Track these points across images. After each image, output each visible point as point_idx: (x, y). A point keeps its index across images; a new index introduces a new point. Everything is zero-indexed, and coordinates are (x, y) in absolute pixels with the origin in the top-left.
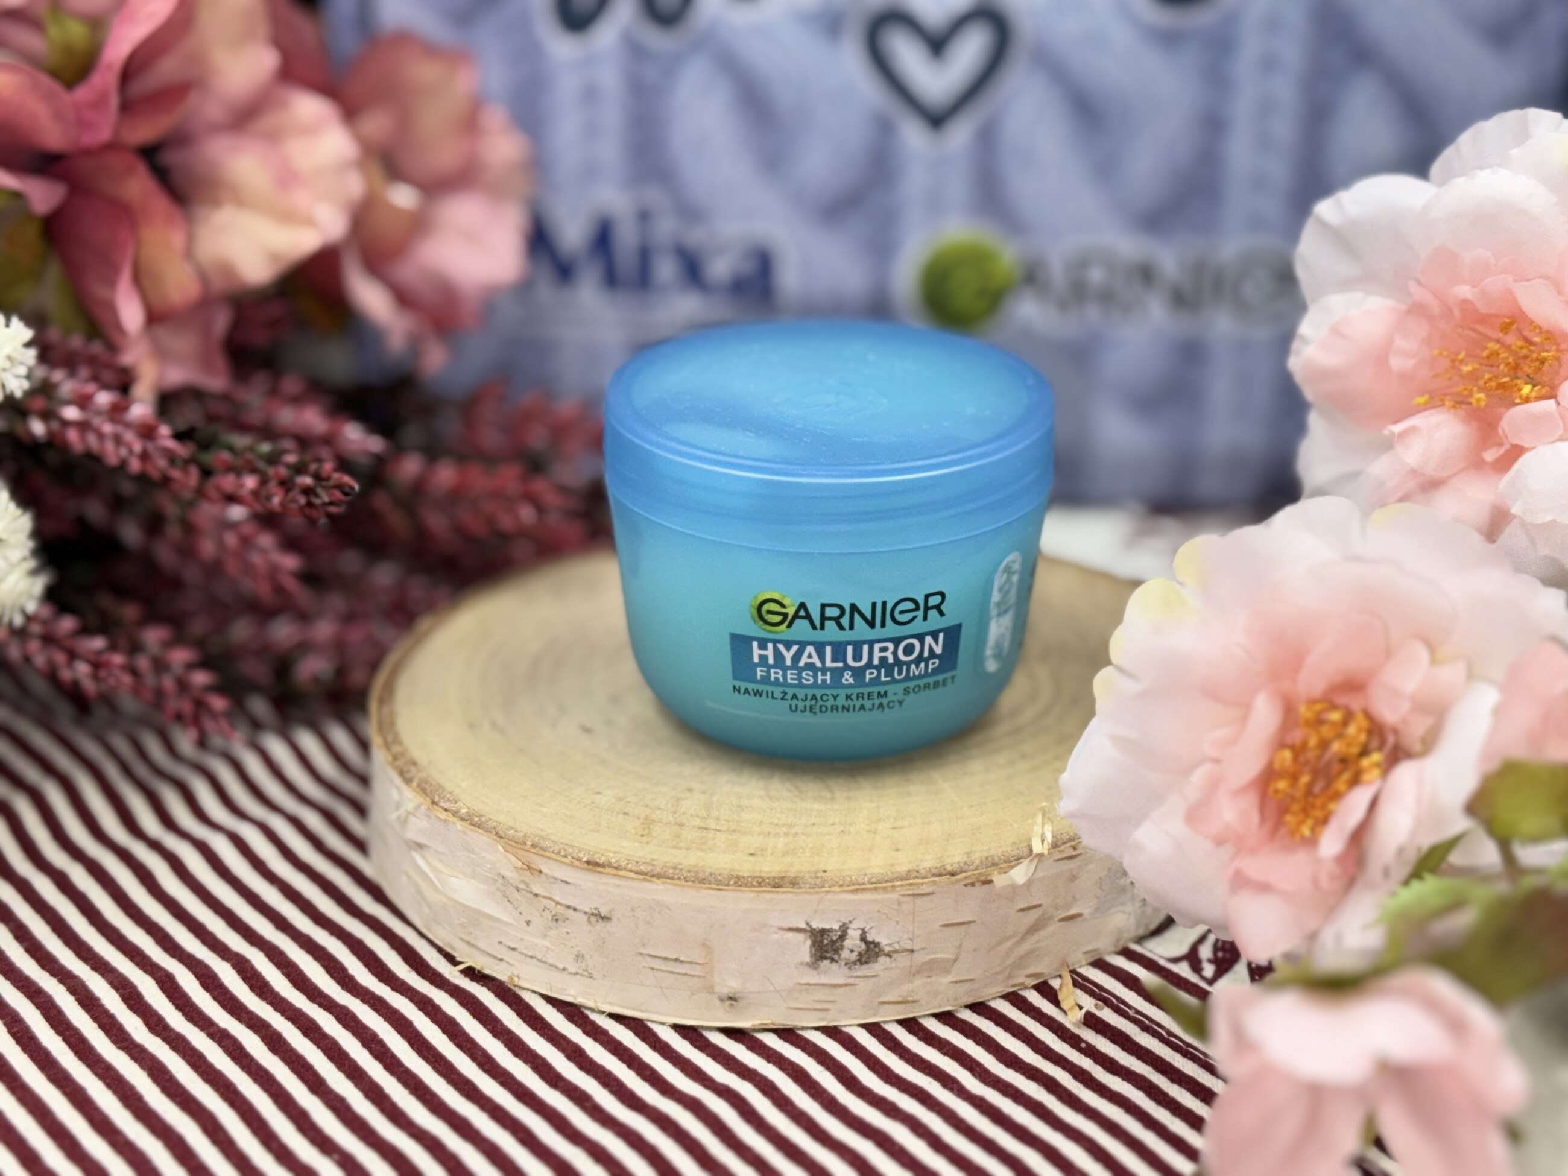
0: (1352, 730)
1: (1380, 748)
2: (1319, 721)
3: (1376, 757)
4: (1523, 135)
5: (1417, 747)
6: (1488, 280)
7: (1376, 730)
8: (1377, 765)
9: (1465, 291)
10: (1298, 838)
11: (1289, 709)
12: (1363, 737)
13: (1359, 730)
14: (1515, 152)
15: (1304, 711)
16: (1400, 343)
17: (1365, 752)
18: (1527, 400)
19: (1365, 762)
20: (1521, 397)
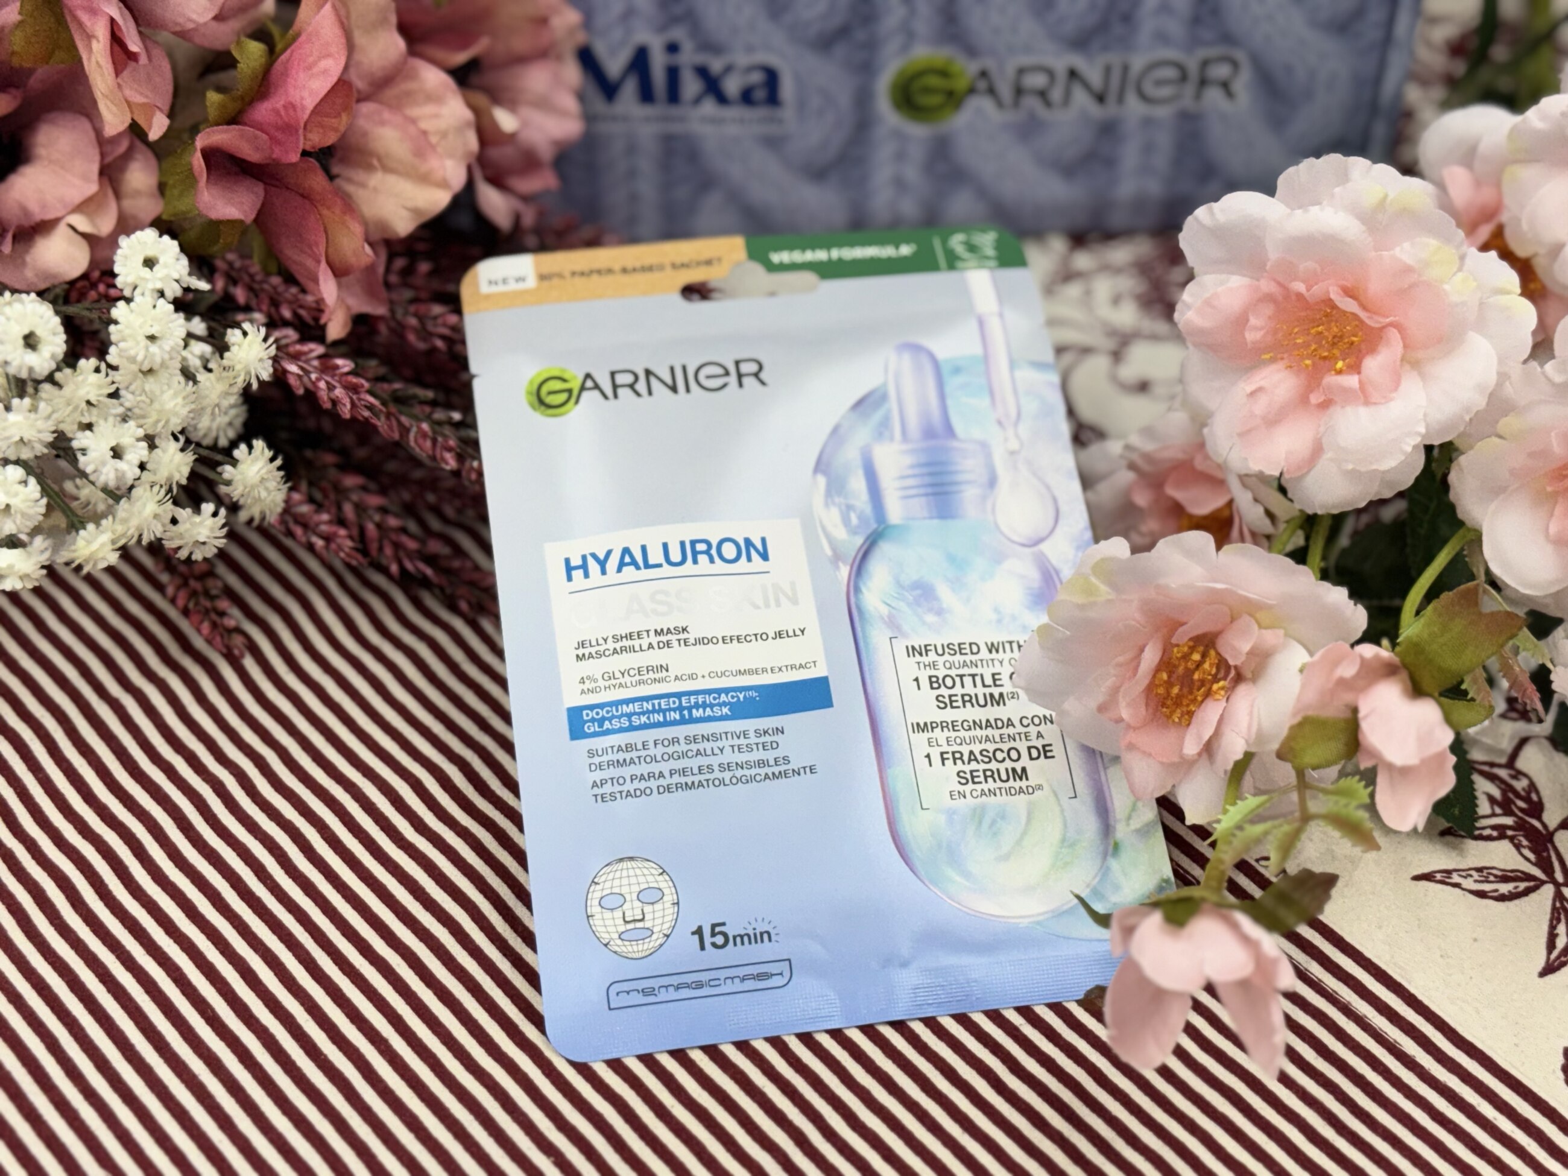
0: (1206, 666)
1: (1225, 678)
2: (1186, 657)
3: (1222, 683)
4: (1344, 178)
5: (1249, 675)
6: (1315, 287)
7: (1222, 664)
8: (1222, 688)
9: (1300, 287)
10: (1170, 721)
11: (1167, 647)
12: (1214, 671)
13: (1211, 665)
14: (1337, 190)
15: (1176, 653)
16: (1253, 321)
17: (1216, 679)
18: (1340, 372)
19: (1215, 687)
20: (1335, 370)
